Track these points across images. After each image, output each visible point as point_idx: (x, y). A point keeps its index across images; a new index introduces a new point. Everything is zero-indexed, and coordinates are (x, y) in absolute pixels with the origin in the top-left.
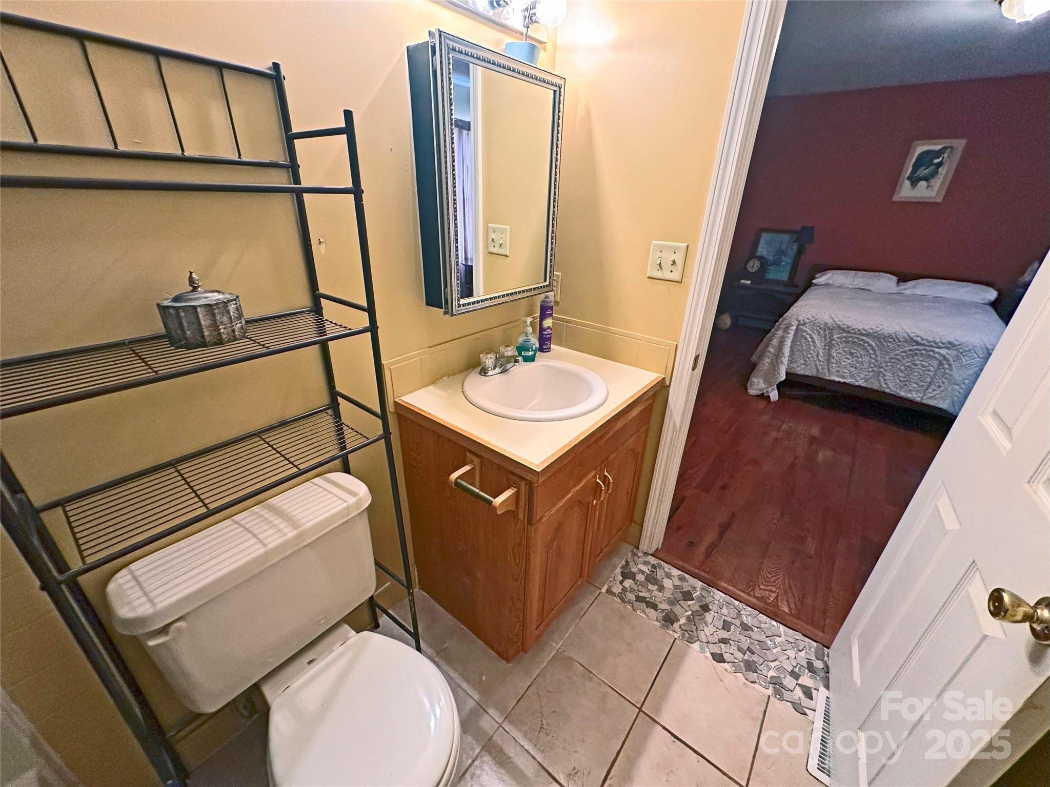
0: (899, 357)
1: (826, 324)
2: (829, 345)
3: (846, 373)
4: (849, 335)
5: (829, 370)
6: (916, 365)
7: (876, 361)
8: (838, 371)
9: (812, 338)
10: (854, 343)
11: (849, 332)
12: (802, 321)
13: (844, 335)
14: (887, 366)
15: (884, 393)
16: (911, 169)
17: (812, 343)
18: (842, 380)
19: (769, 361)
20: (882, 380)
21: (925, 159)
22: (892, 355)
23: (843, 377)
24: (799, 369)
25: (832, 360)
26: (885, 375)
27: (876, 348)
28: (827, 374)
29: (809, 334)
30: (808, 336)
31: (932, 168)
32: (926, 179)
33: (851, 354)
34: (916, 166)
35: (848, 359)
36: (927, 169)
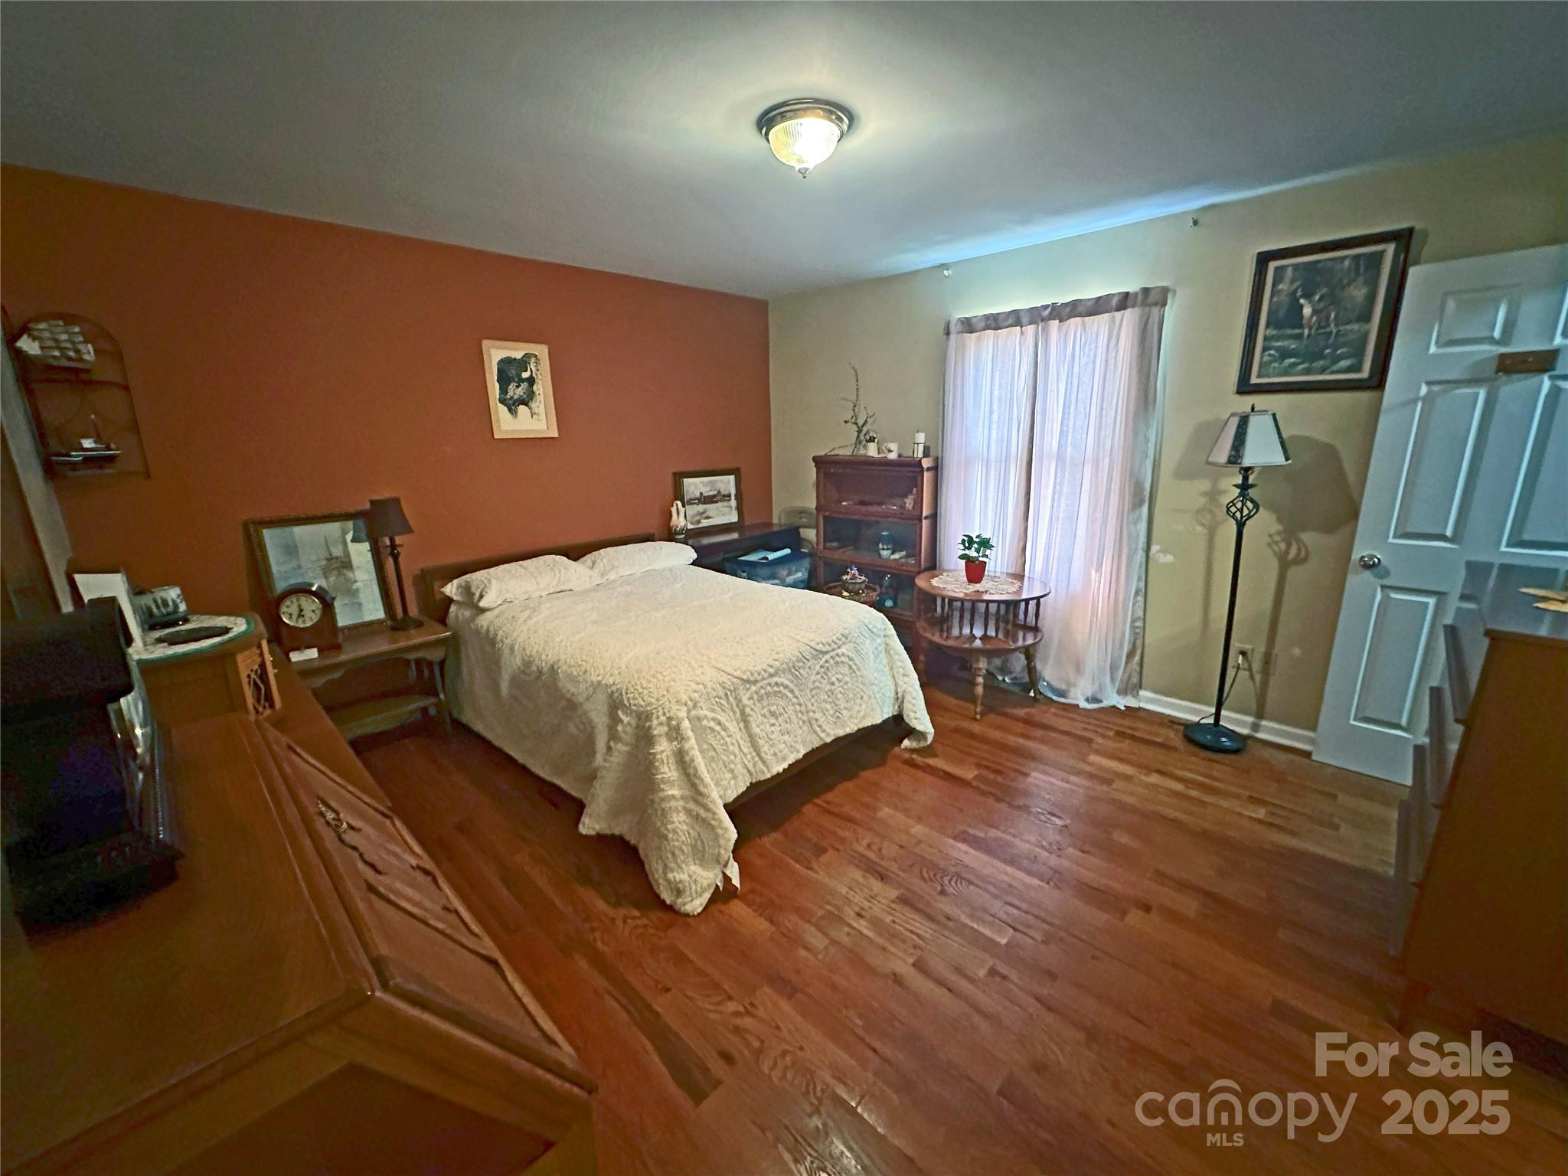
0: (817, 684)
1: (722, 685)
2: (745, 719)
3: (784, 749)
4: (759, 685)
5: (764, 762)
6: (833, 684)
7: (800, 705)
8: (775, 754)
9: (719, 723)
10: (768, 694)
11: (756, 682)
12: (689, 703)
13: (754, 688)
14: (813, 705)
15: (825, 745)
16: (497, 386)
17: (723, 733)
18: (785, 765)
19: (682, 817)
20: (818, 729)
21: (509, 372)
22: (811, 686)
23: (784, 759)
24: (729, 792)
26: (817, 720)
27: (791, 686)
28: (766, 770)
29: (713, 719)
30: (712, 724)
31: (525, 385)
32: (525, 402)
33: (773, 714)
34: (504, 380)
35: (773, 725)
36: (518, 387)
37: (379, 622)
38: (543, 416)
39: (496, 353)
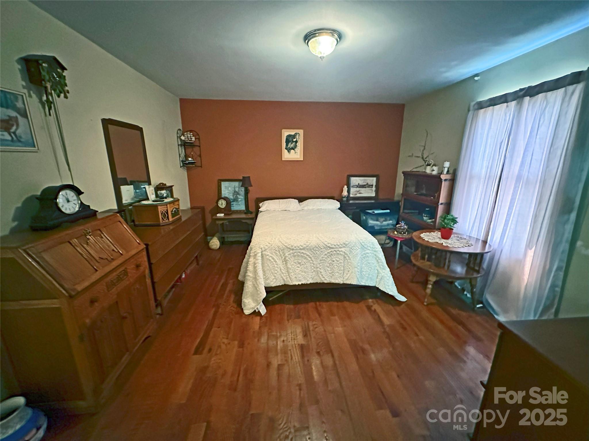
0: (324, 259)
1: (278, 247)
2: (285, 261)
3: (301, 277)
4: (294, 251)
5: (290, 279)
6: (333, 261)
7: (314, 264)
8: (296, 277)
9: (273, 259)
10: (298, 256)
11: (293, 250)
12: (263, 248)
13: (291, 251)
14: (320, 266)
15: (324, 283)
16: (285, 144)
17: (274, 263)
18: (300, 283)
19: (251, 283)
20: (321, 276)
21: (290, 139)
22: (320, 258)
23: (300, 281)
24: (272, 283)
25: (290, 270)
26: (321, 272)
27: (311, 256)
28: (291, 282)
29: (271, 257)
30: (270, 258)
31: (294, 143)
32: (293, 149)
33: (299, 263)
34: (287, 142)
35: (298, 267)
36: (291, 144)
37: (243, 211)
38: (299, 153)
39: (286, 133)
